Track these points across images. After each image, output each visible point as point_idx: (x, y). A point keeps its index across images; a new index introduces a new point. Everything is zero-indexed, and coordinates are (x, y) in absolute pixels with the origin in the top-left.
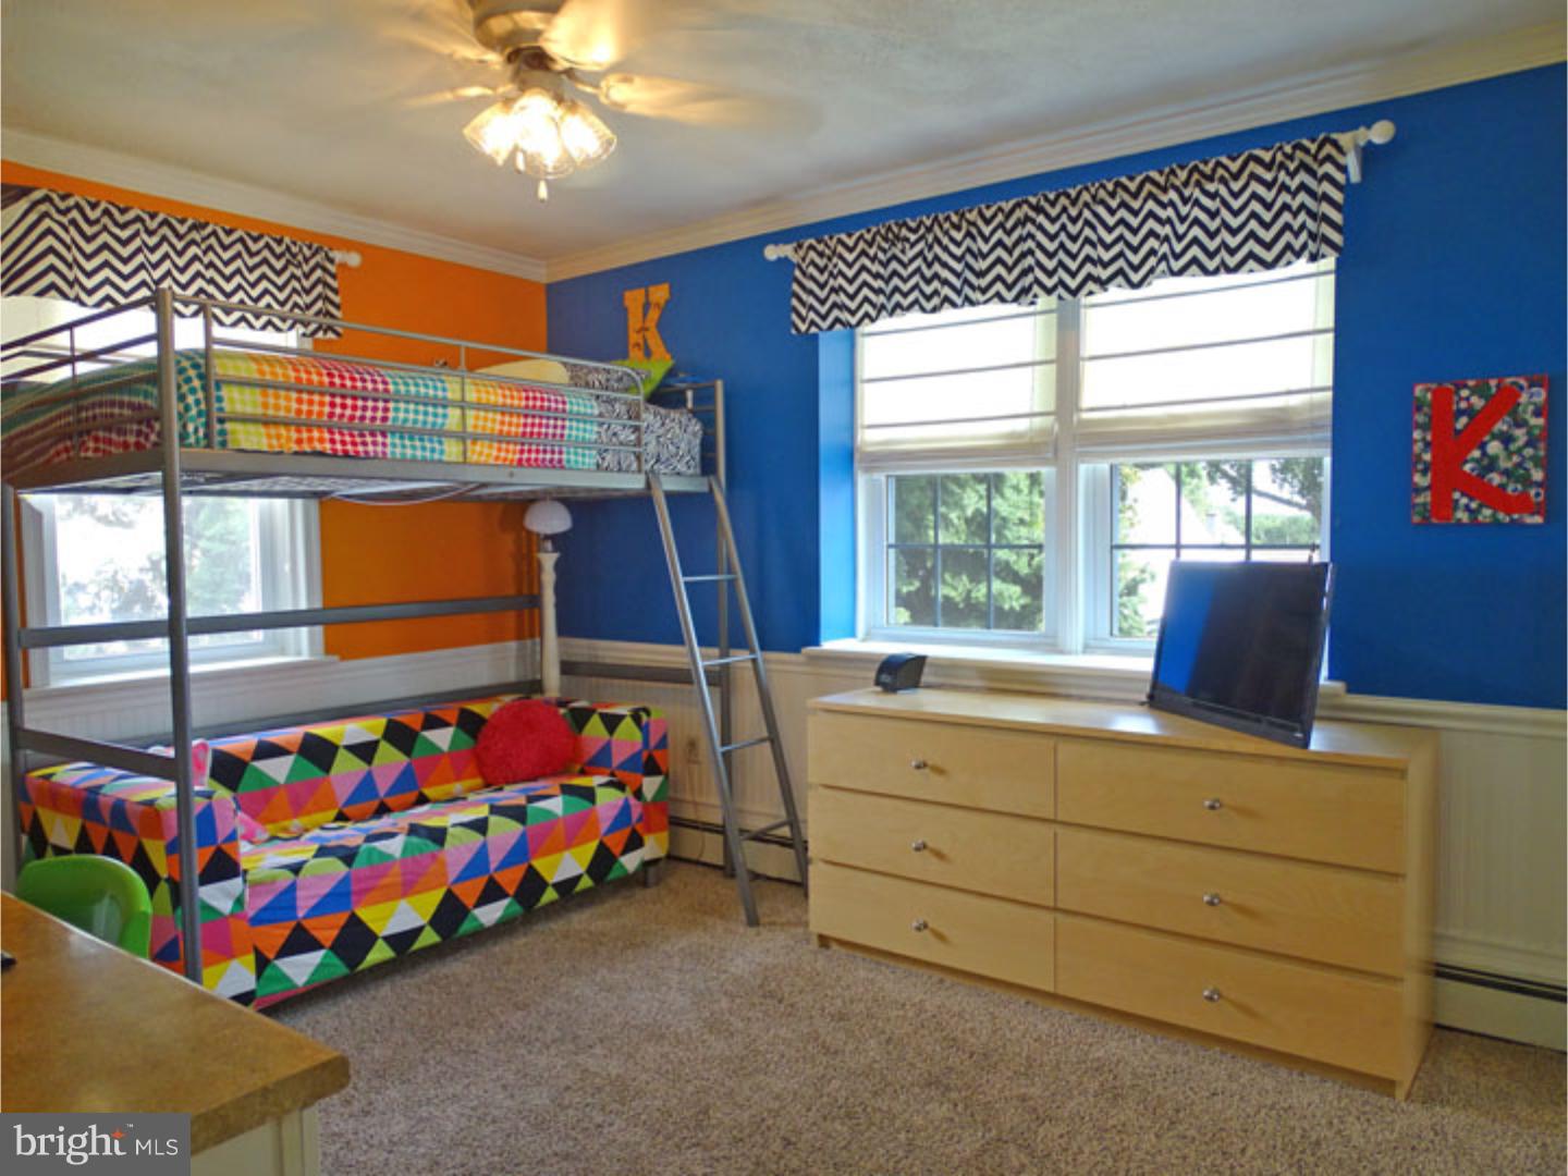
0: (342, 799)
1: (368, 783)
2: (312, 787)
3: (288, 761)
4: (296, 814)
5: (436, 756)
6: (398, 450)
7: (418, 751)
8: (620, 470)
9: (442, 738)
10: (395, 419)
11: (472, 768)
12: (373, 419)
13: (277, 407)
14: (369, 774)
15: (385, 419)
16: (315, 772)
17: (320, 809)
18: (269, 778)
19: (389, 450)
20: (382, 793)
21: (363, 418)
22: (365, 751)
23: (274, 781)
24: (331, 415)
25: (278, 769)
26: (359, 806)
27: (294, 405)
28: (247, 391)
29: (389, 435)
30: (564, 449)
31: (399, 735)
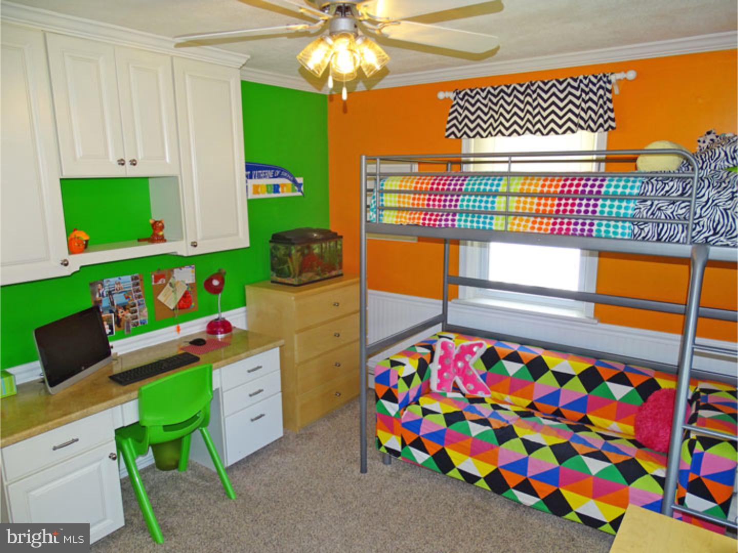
0: (535, 398)
1: (555, 396)
2: (525, 384)
3: (519, 366)
4: (510, 393)
5: (609, 399)
6: (462, 223)
7: (596, 392)
8: (659, 240)
9: (619, 391)
10: (462, 206)
11: (632, 418)
12: (450, 206)
13: (404, 203)
14: (559, 390)
15: (456, 206)
16: (529, 377)
17: (523, 396)
18: (506, 371)
19: (456, 223)
20: (560, 405)
21: (444, 206)
22: (563, 378)
23: (507, 373)
24: (428, 205)
25: (512, 368)
26: (545, 405)
27: (411, 201)
28: (393, 195)
29: (458, 215)
30: (596, 222)
31: (590, 379)
